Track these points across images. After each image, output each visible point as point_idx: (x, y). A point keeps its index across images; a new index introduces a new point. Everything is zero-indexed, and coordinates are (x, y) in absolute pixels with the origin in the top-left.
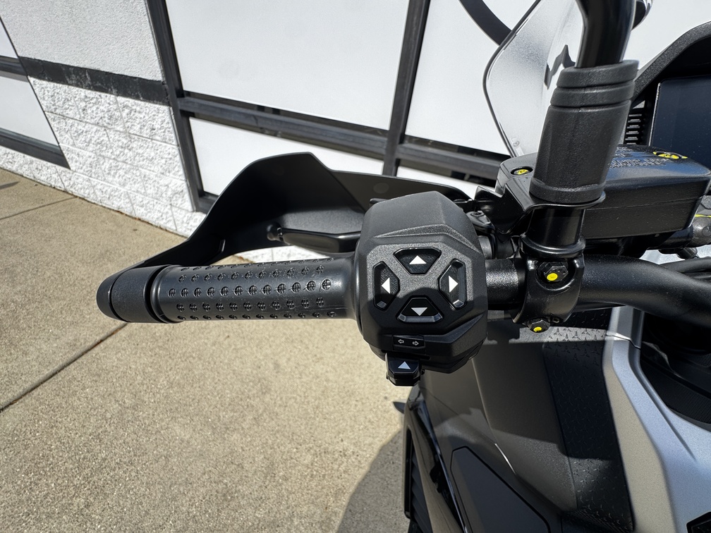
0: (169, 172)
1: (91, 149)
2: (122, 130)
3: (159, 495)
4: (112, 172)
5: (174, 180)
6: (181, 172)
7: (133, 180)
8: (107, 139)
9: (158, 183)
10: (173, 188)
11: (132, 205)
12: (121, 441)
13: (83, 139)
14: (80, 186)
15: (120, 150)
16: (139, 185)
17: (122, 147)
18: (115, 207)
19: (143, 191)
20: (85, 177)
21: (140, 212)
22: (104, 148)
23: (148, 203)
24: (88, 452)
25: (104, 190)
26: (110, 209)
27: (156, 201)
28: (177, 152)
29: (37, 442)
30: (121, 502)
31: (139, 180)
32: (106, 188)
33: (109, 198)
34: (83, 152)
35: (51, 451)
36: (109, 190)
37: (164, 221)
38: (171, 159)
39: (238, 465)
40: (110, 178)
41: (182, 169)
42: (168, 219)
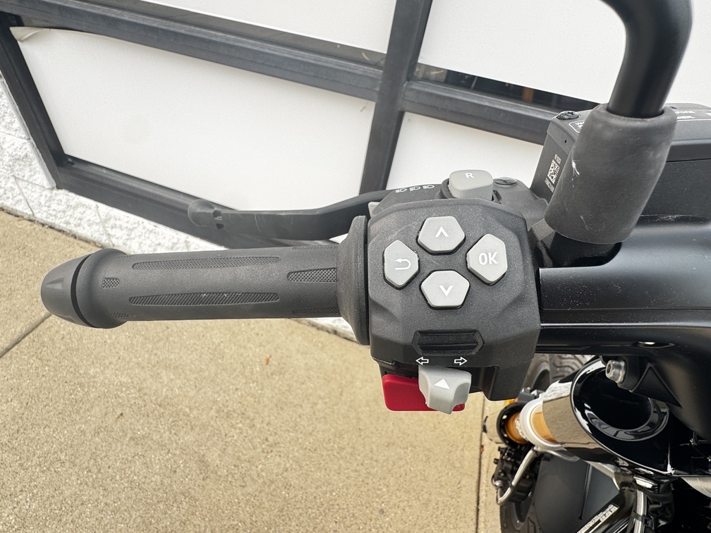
10: (10, 151)
37: (11, 201)
41: (17, 120)
42: (16, 199)
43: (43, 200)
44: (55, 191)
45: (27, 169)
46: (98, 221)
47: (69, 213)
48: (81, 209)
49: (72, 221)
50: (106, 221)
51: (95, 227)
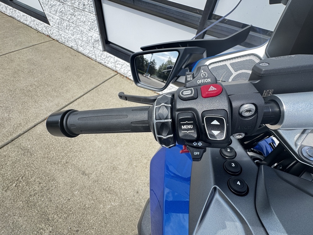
0: (92, 30)
1: (58, 15)
2: (70, 5)
3: (91, 164)
4: (68, 28)
5: (94, 34)
6: (98, 30)
7: (77, 32)
8: (64, 10)
9: (88, 35)
10: (94, 38)
11: (77, 45)
12: (77, 143)
13: (54, 9)
14: (55, 34)
15: (70, 16)
16: (79, 35)
17: (71, 15)
18: (70, 46)
19: (81, 39)
20: (57, 30)
21: (81, 49)
22: (63, 15)
23: (84, 45)
24: (66, 145)
25: (65, 37)
26: (68, 47)
27: (87, 44)
28: (95, 19)
29: (48, 139)
30: (78, 164)
31: (80, 33)
32: (66, 36)
33: (67, 41)
34: (55, 17)
35: (53, 142)
36: (67, 37)
37: (91, 54)
38: (93, 22)
39: (119, 159)
40: (67, 31)
41: (98, 28)
42: (92, 54)
43: (100, 55)
44: (104, 52)
45: (98, 44)
46: (114, 62)
47: (106, 59)
48: (110, 58)
49: (106, 62)
50: (116, 62)
51: (113, 64)
